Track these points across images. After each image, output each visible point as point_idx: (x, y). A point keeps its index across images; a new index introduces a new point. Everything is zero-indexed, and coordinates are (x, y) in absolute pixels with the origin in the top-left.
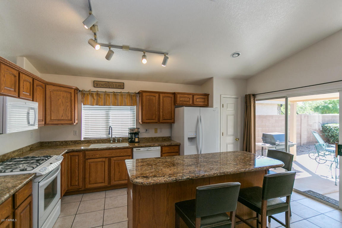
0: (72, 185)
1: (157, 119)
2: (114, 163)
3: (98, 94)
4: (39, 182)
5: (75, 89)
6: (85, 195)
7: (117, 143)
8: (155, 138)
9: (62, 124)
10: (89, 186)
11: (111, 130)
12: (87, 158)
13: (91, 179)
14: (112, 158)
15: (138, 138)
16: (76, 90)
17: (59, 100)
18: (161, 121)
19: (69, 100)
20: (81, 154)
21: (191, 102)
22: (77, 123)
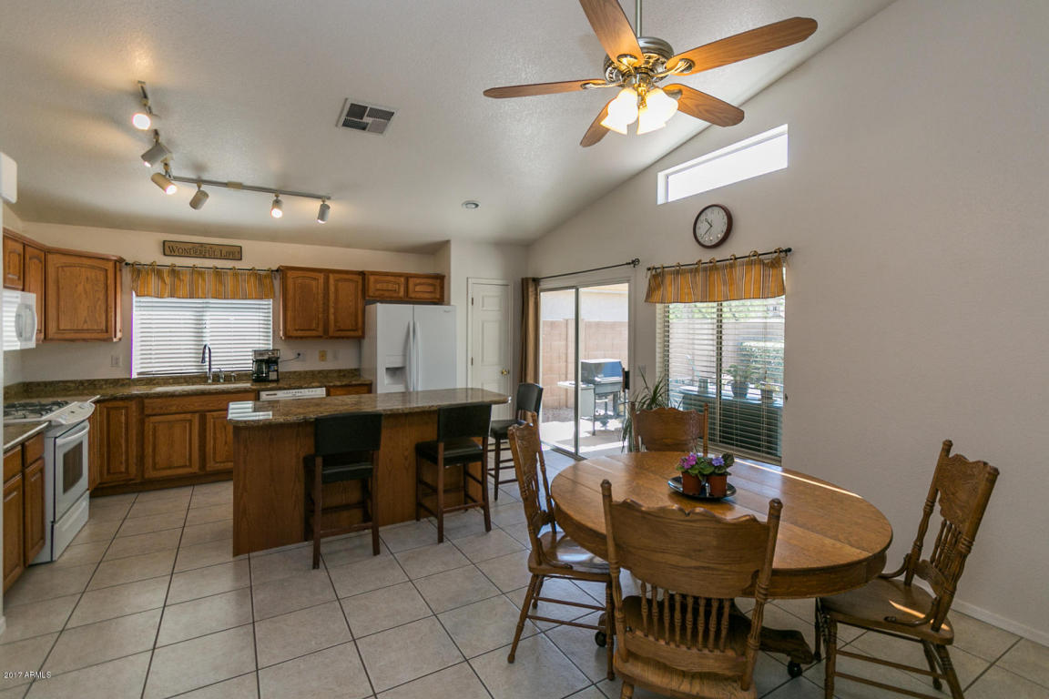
0: (112, 471)
1: (321, 329)
2: (214, 423)
3: (174, 271)
4: (56, 438)
5: (116, 262)
6: (141, 494)
7: (223, 384)
8: (320, 372)
9: (84, 340)
10: (151, 474)
11: (207, 355)
12: (146, 413)
13: (158, 458)
14: (208, 414)
15: (277, 371)
16: (118, 264)
17: (76, 286)
18: (331, 334)
19: (102, 285)
20: (133, 406)
21: (402, 294)
22: (120, 339)
